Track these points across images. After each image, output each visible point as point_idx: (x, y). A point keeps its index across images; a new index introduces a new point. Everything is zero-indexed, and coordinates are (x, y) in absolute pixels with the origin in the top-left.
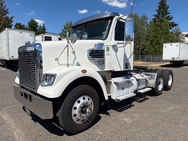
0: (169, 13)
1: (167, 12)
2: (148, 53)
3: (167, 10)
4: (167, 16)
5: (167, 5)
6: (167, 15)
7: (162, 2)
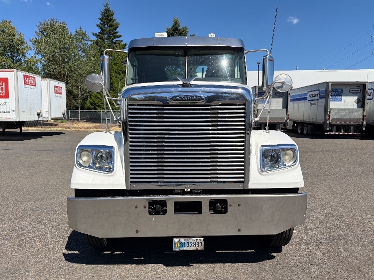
0: (120, 36)
1: (117, 33)
2: (96, 105)
3: (116, 29)
4: (116, 41)
5: (114, 20)
6: (117, 39)
7: (106, 13)
